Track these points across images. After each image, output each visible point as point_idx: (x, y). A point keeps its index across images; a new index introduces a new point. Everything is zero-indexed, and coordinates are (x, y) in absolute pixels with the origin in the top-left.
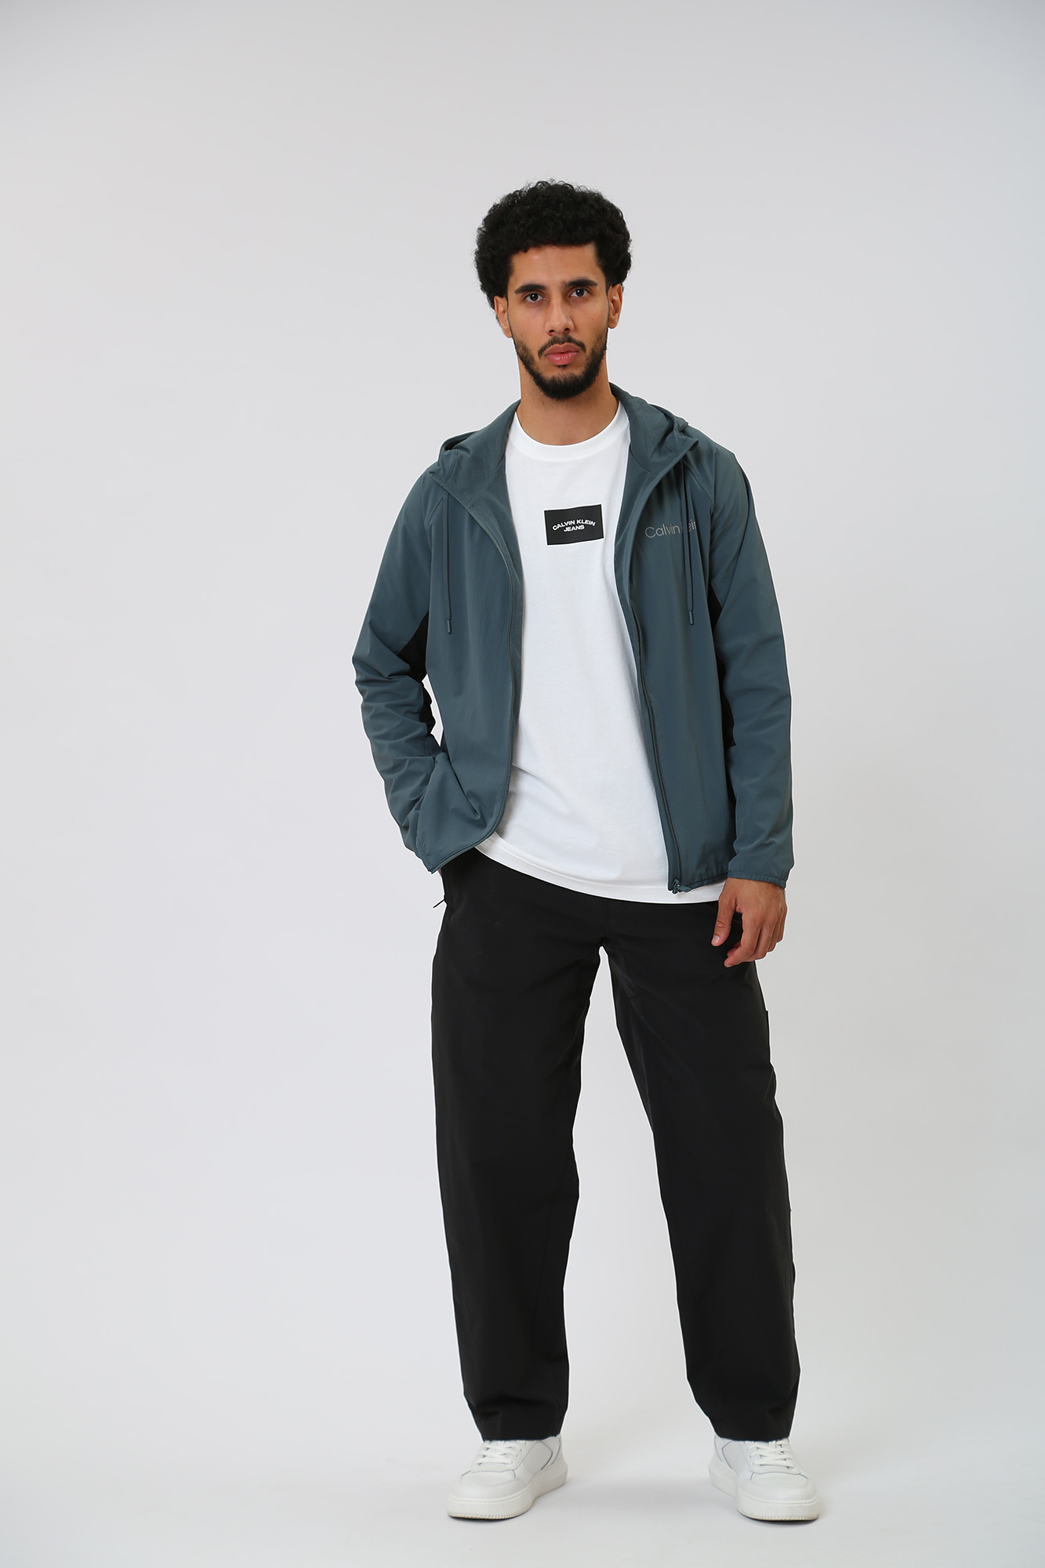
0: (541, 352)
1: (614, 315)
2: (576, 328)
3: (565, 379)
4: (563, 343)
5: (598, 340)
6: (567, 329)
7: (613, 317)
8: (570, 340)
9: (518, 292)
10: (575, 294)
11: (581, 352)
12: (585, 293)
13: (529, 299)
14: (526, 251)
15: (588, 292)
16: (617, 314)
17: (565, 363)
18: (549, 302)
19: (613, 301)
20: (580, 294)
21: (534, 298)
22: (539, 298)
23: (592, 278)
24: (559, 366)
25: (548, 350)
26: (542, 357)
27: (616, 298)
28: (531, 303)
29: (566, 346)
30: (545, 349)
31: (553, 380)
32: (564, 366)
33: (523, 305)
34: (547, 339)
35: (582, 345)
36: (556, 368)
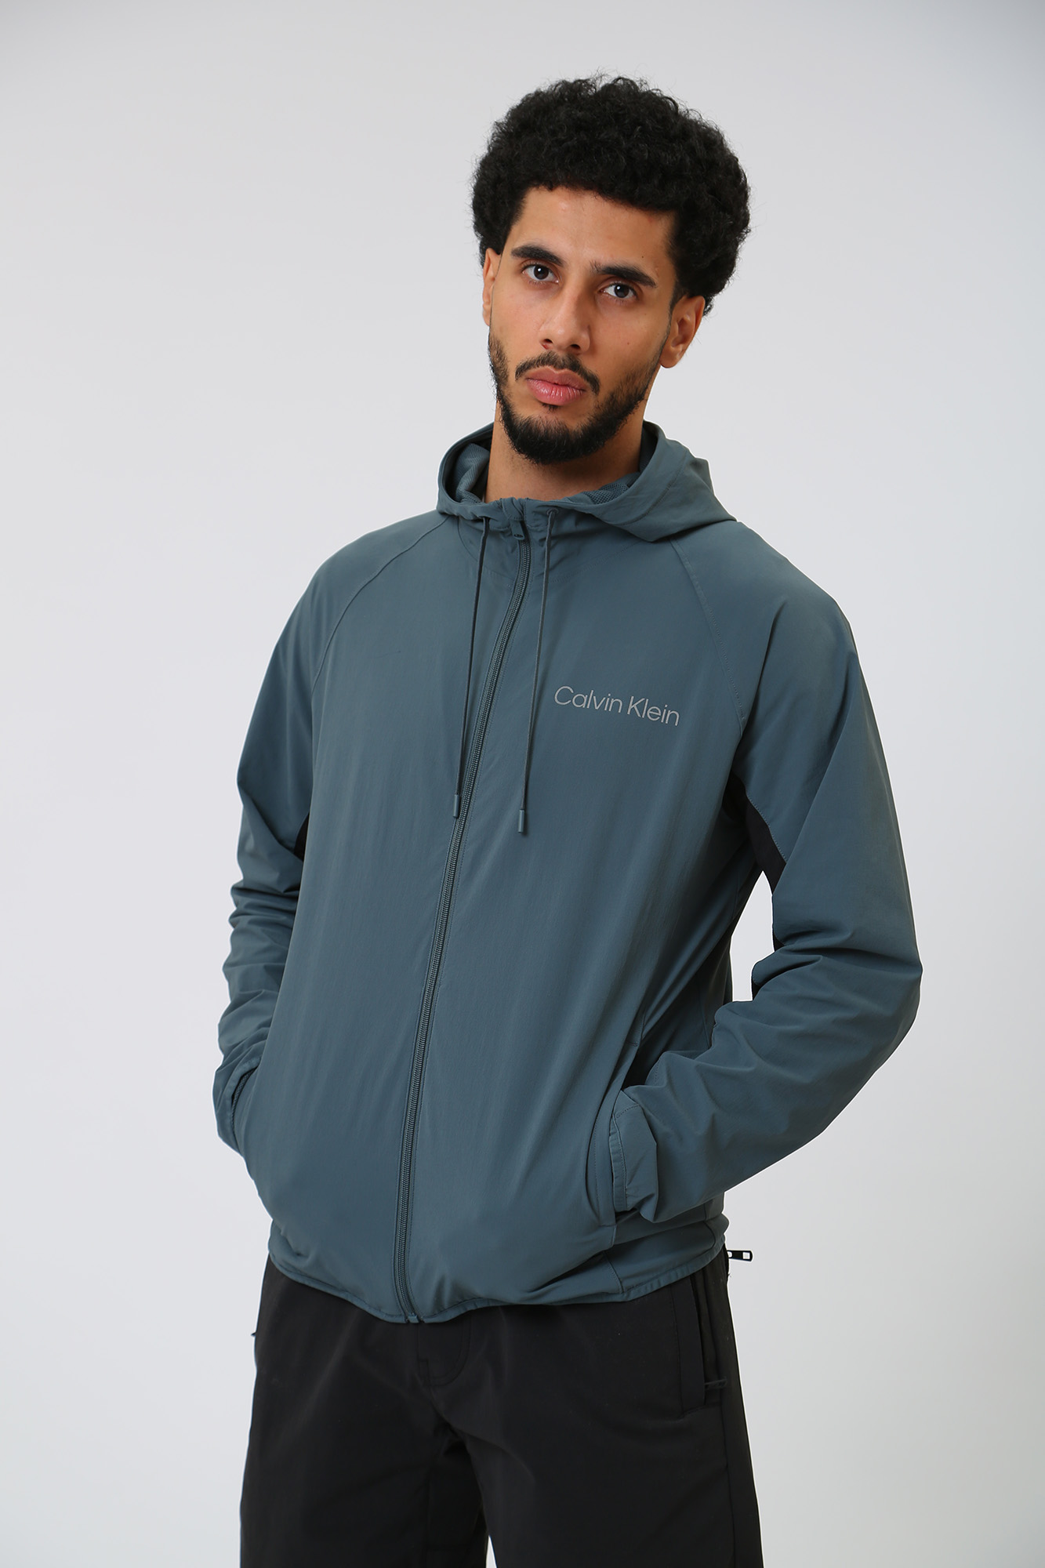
0: (521, 370)
1: (677, 344)
2: (593, 349)
3: (547, 430)
4: (562, 368)
5: (628, 379)
6: (576, 347)
7: (673, 349)
8: (575, 366)
9: (517, 253)
10: (611, 291)
11: (590, 393)
12: (631, 294)
13: (531, 272)
14: (551, 188)
15: (635, 294)
16: (681, 347)
17: (555, 403)
18: (561, 289)
19: (682, 323)
20: (622, 292)
21: (542, 273)
22: (550, 277)
23: (648, 271)
24: (545, 405)
25: (533, 371)
26: (521, 380)
27: (690, 319)
28: (531, 281)
29: (565, 374)
30: (529, 368)
31: (528, 424)
32: (553, 408)
33: (519, 279)
34: (537, 351)
35: (594, 382)
36: (539, 406)
